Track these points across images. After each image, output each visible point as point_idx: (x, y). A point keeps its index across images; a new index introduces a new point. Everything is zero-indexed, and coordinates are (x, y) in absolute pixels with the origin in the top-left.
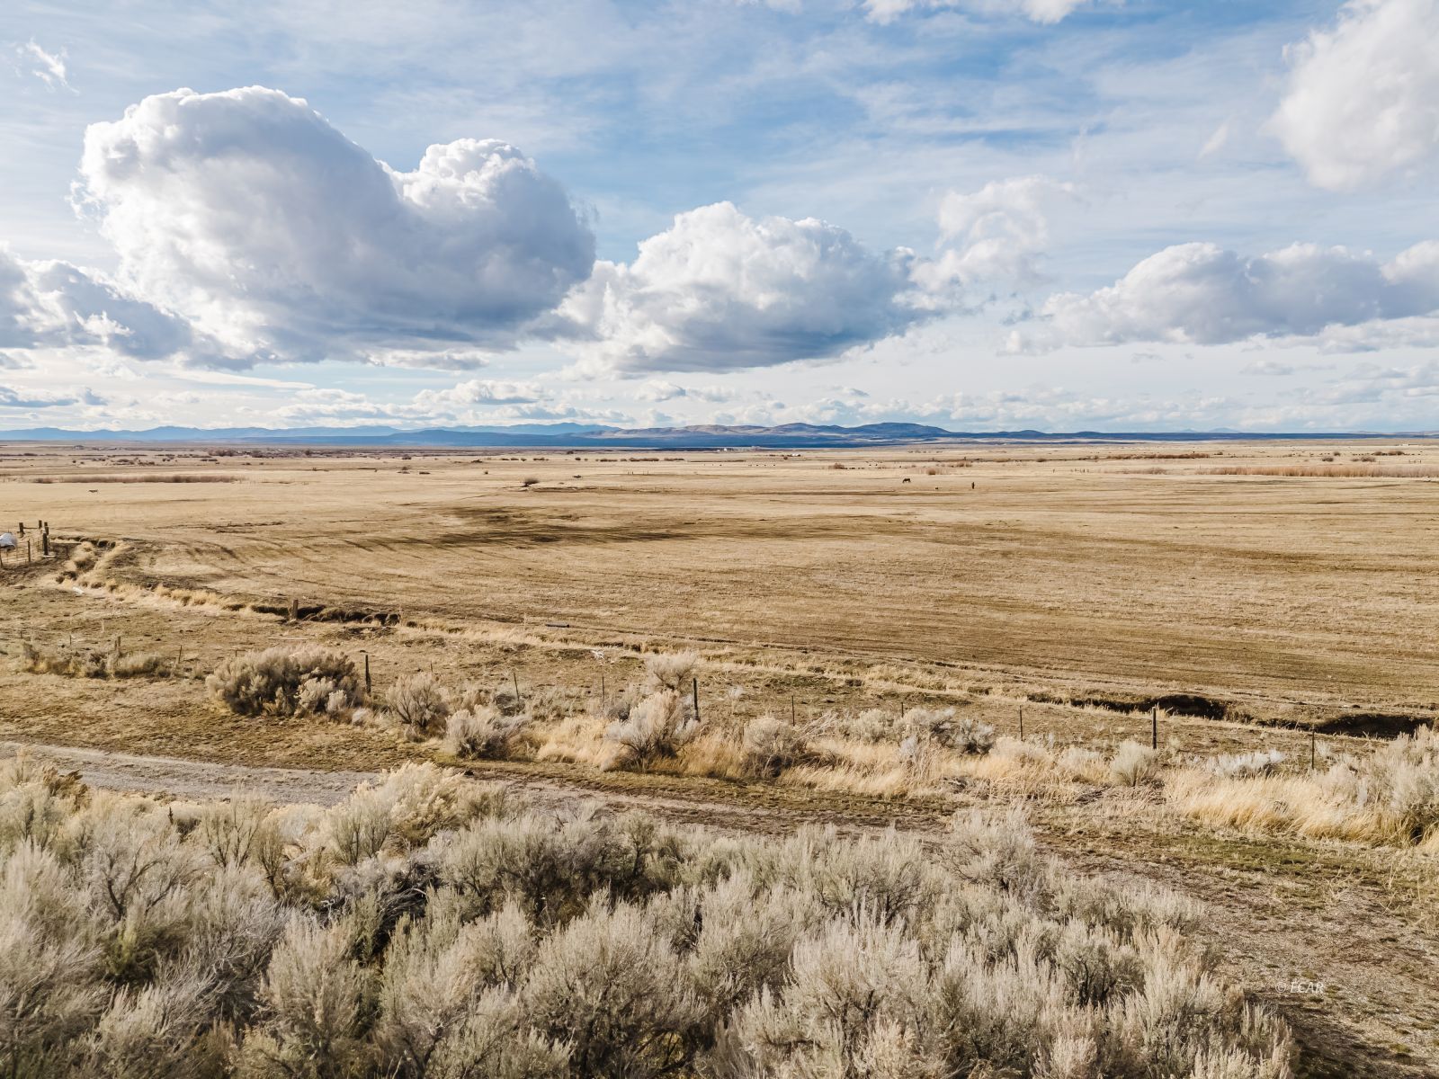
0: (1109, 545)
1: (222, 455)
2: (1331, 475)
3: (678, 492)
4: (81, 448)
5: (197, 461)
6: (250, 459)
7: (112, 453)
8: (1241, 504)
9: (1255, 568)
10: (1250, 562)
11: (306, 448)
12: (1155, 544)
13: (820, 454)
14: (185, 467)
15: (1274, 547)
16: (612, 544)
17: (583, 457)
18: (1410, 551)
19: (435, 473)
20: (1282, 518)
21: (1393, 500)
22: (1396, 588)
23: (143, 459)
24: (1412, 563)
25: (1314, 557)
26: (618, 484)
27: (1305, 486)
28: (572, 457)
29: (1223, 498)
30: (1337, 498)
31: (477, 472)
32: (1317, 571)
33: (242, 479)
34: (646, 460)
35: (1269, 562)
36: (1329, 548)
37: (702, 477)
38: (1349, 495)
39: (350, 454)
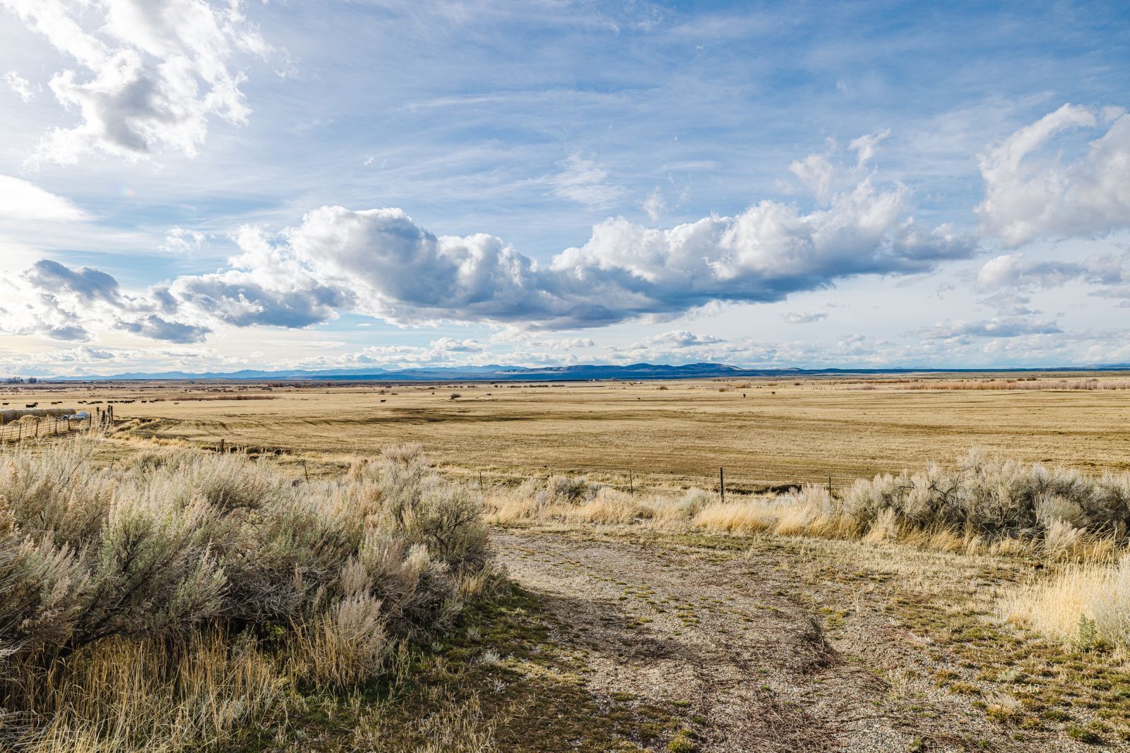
0: (813, 422)
1: (276, 386)
2: (982, 389)
3: (551, 401)
4: (193, 383)
5: (259, 389)
6: (293, 388)
7: (210, 386)
8: (917, 403)
9: (906, 433)
10: (905, 430)
11: (327, 382)
12: (846, 422)
13: (654, 383)
14: (251, 392)
15: (924, 423)
16: (477, 423)
17: (499, 385)
18: (1016, 424)
19: (400, 394)
20: (938, 410)
21: (1018, 400)
22: (997, 441)
23: (227, 389)
24: (1013, 429)
25: (950, 427)
26: (513, 398)
27: (962, 395)
28: (493, 386)
29: (907, 401)
30: (981, 400)
31: (429, 393)
32: (948, 434)
33: (280, 398)
34: (540, 386)
35: (918, 430)
36: (962, 423)
37: (570, 394)
38: (991, 398)
39: (355, 385)
